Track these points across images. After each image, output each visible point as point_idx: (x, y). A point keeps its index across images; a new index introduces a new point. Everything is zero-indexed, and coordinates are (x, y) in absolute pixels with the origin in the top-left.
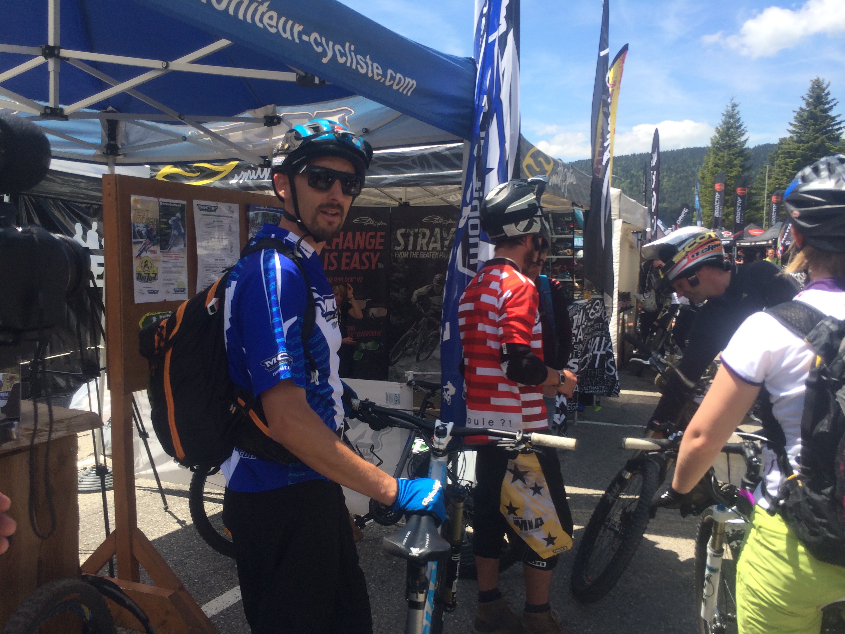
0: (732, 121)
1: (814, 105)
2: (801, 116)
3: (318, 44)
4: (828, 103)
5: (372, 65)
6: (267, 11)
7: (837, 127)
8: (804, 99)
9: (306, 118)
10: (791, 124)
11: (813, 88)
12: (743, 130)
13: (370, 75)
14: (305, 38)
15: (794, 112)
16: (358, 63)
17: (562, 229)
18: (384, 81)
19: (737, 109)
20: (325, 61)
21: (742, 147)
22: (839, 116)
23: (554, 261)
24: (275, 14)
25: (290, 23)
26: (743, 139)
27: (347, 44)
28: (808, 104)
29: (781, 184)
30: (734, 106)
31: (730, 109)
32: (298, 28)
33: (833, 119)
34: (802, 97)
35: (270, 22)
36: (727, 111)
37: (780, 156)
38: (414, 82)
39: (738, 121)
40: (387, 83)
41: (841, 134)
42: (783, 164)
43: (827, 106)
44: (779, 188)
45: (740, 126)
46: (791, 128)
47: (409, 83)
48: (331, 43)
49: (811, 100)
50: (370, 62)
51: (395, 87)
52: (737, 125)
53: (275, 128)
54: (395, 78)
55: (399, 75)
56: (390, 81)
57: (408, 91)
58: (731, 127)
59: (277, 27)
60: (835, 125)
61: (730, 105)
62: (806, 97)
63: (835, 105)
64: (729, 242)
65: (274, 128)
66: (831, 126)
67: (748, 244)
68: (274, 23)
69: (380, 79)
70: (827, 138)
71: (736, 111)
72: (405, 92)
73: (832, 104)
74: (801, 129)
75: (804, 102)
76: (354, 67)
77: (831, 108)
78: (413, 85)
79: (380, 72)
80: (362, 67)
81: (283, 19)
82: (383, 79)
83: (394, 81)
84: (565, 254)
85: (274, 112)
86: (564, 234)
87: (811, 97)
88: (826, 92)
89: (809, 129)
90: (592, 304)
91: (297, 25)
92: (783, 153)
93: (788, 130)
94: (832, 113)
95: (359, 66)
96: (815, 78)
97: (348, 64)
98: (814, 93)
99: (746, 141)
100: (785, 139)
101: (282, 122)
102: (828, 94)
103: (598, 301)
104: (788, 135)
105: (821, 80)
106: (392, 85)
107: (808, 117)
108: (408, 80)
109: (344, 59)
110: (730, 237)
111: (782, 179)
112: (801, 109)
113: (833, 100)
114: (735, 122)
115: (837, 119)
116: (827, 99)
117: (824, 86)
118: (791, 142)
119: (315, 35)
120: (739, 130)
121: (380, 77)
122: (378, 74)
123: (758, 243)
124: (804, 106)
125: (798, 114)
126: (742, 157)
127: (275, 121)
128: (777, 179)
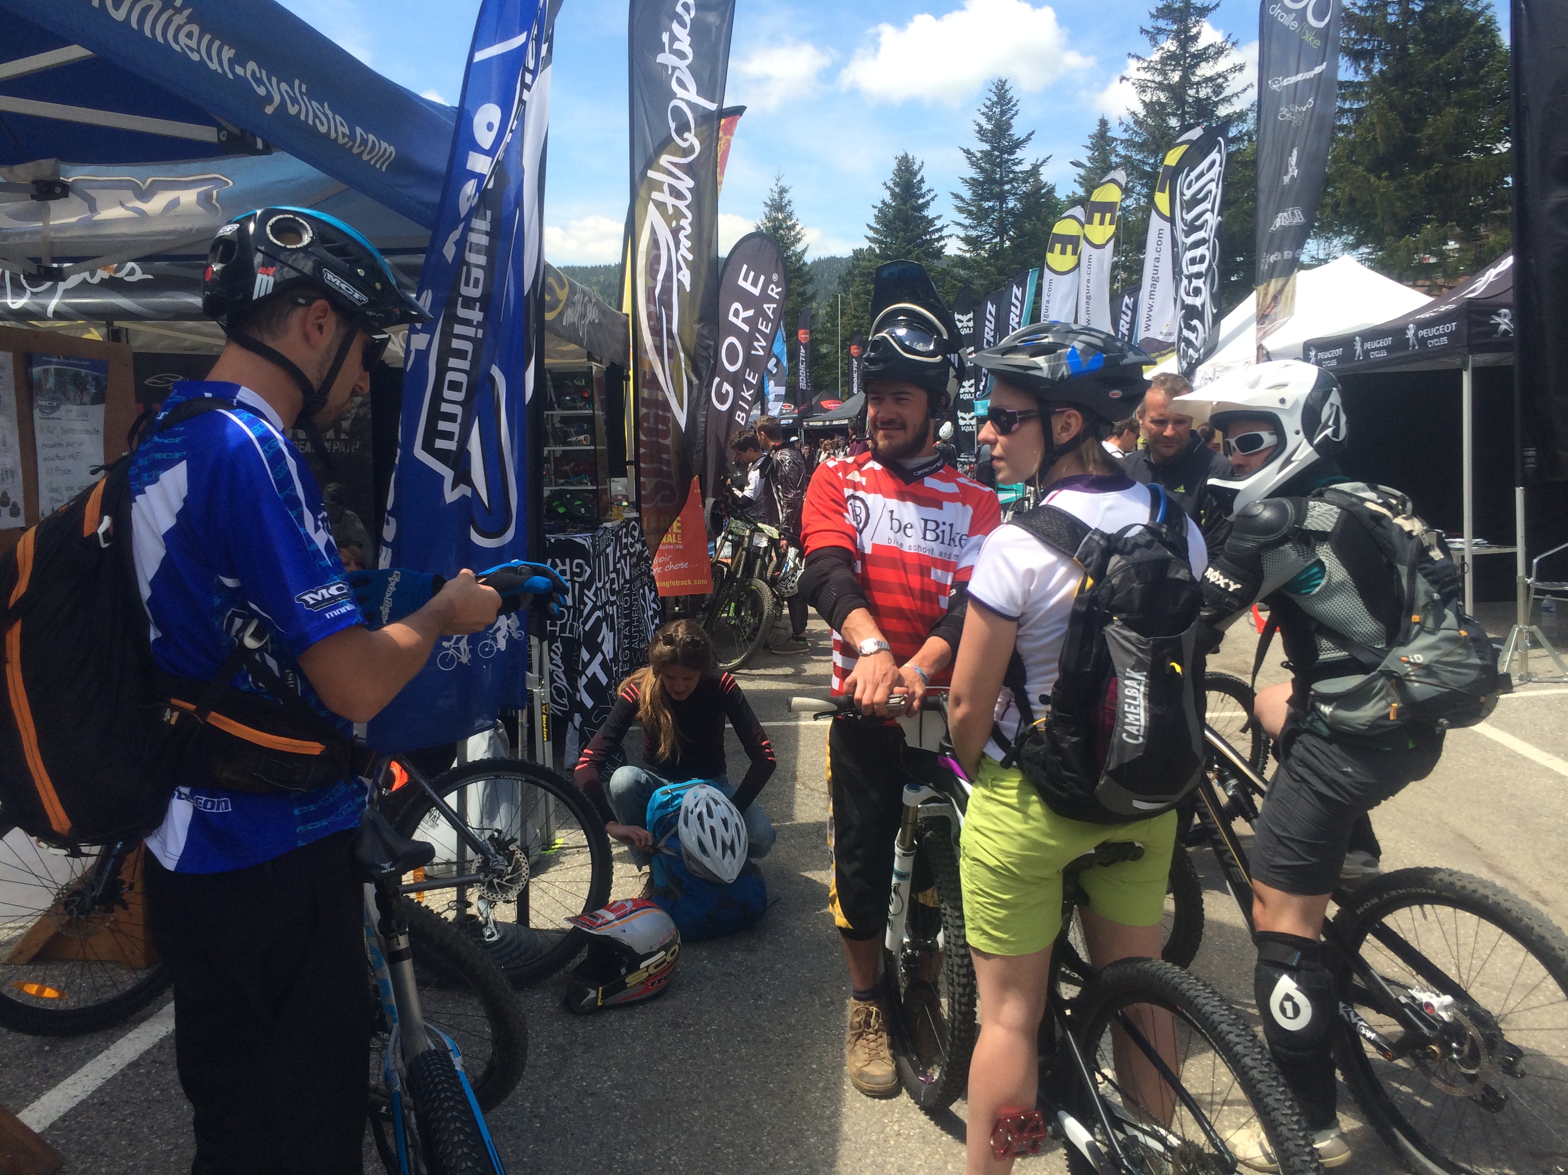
0: (780, 216)
1: (902, 198)
2: (885, 216)
3: (260, 82)
4: (923, 196)
5: (334, 118)
6: (185, 24)
7: (937, 236)
8: (888, 188)
9: (127, 188)
10: (871, 228)
11: (899, 169)
12: (798, 233)
13: (333, 135)
14: (239, 70)
15: (874, 207)
16: (316, 116)
17: (573, 400)
18: (352, 146)
19: (787, 197)
20: (269, 110)
21: (798, 261)
22: (939, 217)
23: (558, 455)
24: (195, 29)
25: (217, 43)
26: (799, 248)
27: (297, 82)
28: (894, 195)
29: (861, 326)
30: (782, 191)
31: (776, 196)
32: (228, 53)
33: (931, 222)
34: (885, 184)
35: (188, 42)
36: (773, 200)
37: (857, 279)
38: (392, 149)
39: (790, 216)
40: (355, 151)
41: (943, 247)
42: (864, 293)
43: (921, 201)
44: (858, 332)
45: (794, 225)
46: (871, 234)
47: (386, 149)
48: (274, 80)
49: (897, 190)
50: (330, 115)
51: (365, 157)
52: (789, 223)
53: (55, 206)
54: (367, 140)
55: (371, 137)
56: (359, 147)
57: (382, 164)
58: (781, 227)
59: (199, 52)
60: (934, 232)
61: (776, 189)
62: (890, 184)
63: (933, 199)
64: (791, 421)
65: (52, 203)
66: (929, 233)
67: (821, 423)
68: (193, 44)
69: (346, 143)
70: (924, 252)
71: (785, 201)
72: (378, 166)
73: (928, 198)
74: (886, 237)
75: (888, 193)
76: (310, 122)
77: (926, 205)
78: (391, 153)
79: (347, 131)
80: (322, 123)
81: (208, 37)
82: (351, 143)
83: (366, 147)
84: (579, 443)
85: (57, 173)
86: (575, 408)
87: (896, 184)
88: (919, 178)
89: (897, 238)
90: (627, 526)
91: (226, 48)
92: (862, 275)
93: (867, 237)
94: (930, 213)
95: (317, 121)
96: (903, 154)
97: (303, 117)
98: (900, 178)
99: (804, 251)
100: (861, 250)
101: (70, 194)
102: (922, 181)
103: (633, 523)
104: (865, 245)
105: (910, 157)
106: (361, 153)
107: (895, 217)
108: (384, 145)
109: (297, 107)
110: (792, 412)
111: (863, 318)
112: (883, 202)
113: (929, 191)
114: (785, 219)
115: (936, 222)
116: (920, 189)
117: (916, 167)
118: (872, 257)
119: (252, 66)
120: (793, 233)
121: (346, 139)
122: (344, 135)
123: (835, 423)
124: (888, 199)
125: (880, 211)
126: (799, 277)
127: (58, 190)
128: (855, 317)
